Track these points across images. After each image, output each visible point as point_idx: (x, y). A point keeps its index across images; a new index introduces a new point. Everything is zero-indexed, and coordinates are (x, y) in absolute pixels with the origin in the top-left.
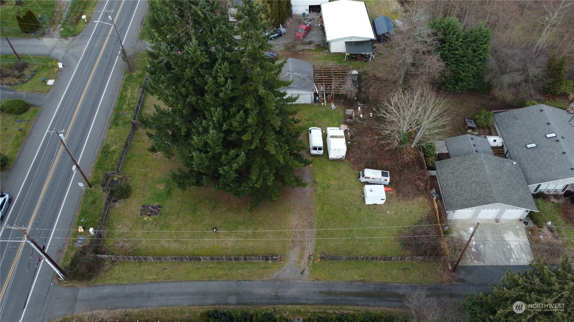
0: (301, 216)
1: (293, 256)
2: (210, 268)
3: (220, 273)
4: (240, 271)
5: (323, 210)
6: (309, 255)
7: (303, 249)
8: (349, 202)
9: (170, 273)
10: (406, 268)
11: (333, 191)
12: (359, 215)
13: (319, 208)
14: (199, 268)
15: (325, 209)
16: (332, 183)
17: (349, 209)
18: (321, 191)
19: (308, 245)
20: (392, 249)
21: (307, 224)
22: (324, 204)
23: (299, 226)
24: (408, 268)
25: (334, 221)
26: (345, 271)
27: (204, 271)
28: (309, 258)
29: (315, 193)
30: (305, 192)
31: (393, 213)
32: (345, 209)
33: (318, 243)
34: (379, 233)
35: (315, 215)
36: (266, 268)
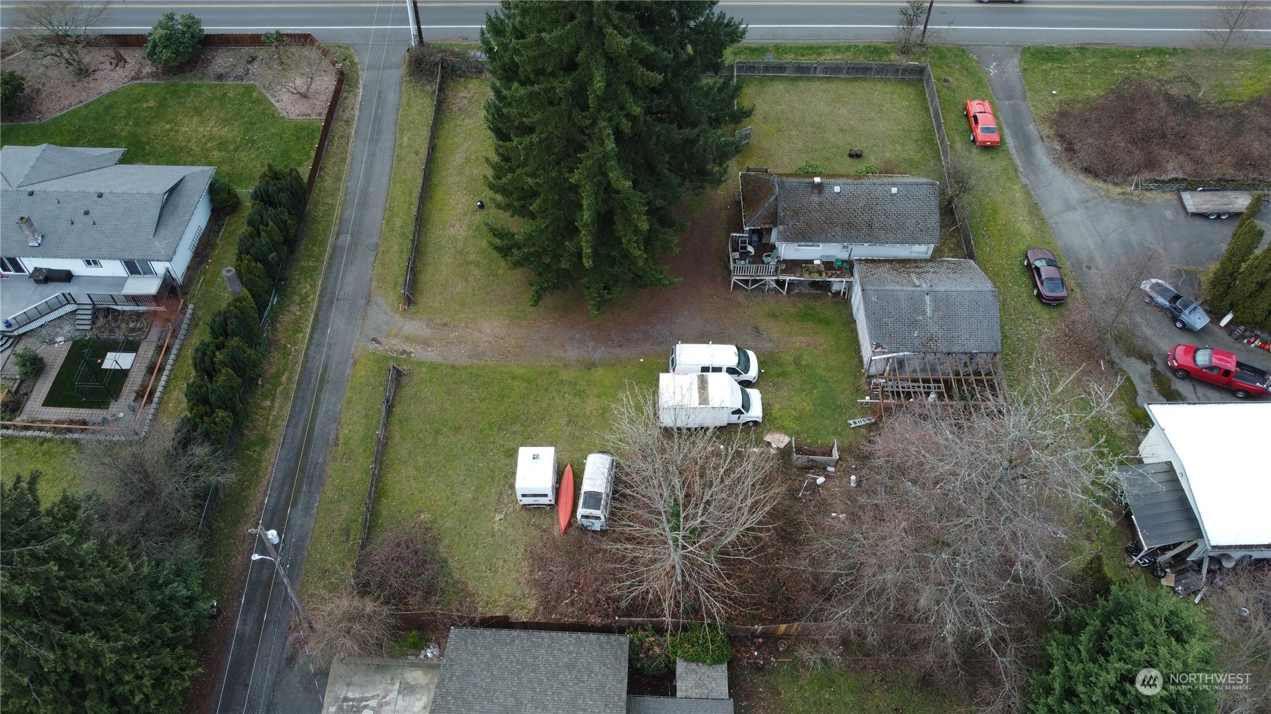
0: (502, 338)
1: (414, 326)
2: (409, 208)
3: (398, 223)
4: (396, 248)
5: (514, 378)
6: (411, 352)
7: (426, 343)
8: (533, 434)
9: (408, 160)
10: (348, 535)
11: (566, 404)
12: (495, 451)
13: (519, 371)
14: (410, 194)
15: (516, 383)
16: (590, 402)
17: (514, 433)
18: (565, 378)
19: (433, 351)
20: (400, 511)
21: (480, 349)
22: (530, 382)
23: (478, 334)
24: (348, 540)
25: (484, 399)
26: (364, 412)
27: (405, 202)
28: (404, 352)
29: (561, 365)
30: (563, 346)
31: (496, 527)
32: (513, 423)
33: (433, 367)
34: (444, 487)
35: (502, 363)
36: (396, 284)
